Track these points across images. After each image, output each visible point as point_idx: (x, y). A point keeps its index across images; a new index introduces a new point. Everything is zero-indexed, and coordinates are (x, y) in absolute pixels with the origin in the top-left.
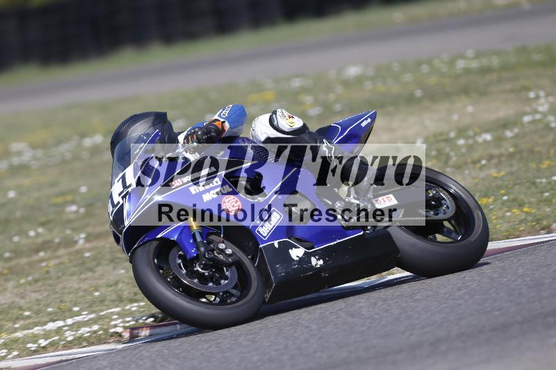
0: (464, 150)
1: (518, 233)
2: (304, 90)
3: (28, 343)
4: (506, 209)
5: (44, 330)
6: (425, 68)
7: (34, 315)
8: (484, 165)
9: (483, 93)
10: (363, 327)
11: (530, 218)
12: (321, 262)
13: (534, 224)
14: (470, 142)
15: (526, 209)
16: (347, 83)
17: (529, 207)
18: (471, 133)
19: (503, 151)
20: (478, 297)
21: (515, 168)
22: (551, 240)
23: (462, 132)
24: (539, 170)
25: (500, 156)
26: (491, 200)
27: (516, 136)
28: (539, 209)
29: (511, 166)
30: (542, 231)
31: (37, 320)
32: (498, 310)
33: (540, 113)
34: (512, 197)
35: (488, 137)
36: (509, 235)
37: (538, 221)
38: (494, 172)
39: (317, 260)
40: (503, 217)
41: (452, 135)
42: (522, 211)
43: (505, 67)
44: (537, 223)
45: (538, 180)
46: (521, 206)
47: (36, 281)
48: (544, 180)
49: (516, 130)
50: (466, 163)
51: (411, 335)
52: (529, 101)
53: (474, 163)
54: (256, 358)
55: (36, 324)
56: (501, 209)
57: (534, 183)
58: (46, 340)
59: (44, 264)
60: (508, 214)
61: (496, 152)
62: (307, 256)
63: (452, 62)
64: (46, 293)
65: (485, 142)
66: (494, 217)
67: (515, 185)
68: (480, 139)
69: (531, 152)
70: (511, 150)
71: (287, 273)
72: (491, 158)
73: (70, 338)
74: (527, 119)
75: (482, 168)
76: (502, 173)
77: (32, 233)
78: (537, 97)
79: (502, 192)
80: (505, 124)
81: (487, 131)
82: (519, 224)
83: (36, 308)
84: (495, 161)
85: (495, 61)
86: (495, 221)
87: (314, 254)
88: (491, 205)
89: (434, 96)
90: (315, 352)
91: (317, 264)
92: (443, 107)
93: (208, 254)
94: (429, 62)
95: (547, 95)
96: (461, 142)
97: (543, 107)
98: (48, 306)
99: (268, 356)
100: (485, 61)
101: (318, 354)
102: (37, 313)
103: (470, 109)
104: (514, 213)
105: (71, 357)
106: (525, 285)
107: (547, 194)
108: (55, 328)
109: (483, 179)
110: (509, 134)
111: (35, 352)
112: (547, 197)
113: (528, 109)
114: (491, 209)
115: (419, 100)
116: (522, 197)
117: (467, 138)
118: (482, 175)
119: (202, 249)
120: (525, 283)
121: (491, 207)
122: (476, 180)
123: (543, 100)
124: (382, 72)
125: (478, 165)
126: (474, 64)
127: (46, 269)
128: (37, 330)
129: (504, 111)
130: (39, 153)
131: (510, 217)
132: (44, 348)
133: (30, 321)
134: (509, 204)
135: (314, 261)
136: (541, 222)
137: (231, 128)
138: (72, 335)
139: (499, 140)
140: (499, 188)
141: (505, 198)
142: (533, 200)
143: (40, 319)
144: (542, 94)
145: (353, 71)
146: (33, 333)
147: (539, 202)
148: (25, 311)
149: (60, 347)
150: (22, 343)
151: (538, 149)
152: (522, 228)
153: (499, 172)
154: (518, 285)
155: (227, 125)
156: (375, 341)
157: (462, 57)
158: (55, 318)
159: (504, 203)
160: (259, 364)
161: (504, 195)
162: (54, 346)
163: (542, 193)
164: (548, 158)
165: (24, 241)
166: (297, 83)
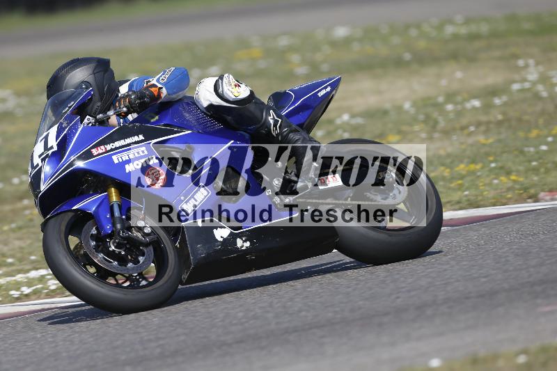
0: (452, 116)
1: (504, 201)
2: (291, 49)
3: (11, 290)
4: (494, 176)
5: (27, 278)
6: (414, 32)
7: (17, 263)
8: (472, 132)
9: (472, 59)
10: (349, 287)
11: (517, 186)
12: (248, 244)
13: (521, 192)
14: (459, 107)
15: (513, 177)
16: (334, 44)
17: (516, 176)
18: (459, 98)
19: (491, 118)
20: (465, 263)
21: (503, 136)
22: (539, 209)
23: (450, 97)
24: (527, 139)
25: (488, 123)
26: (479, 166)
27: (505, 104)
28: (526, 178)
29: (499, 133)
30: (529, 200)
31: (20, 268)
32: (485, 277)
33: (529, 81)
34: (500, 164)
35: (477, 103)
36: (496, 202)
37: (526, 189)
38: (481, 139)
39: (244, 242)
40: (490, 184)
41: (441, 99)
42: (509, 179)
43: (494, 35)
44: (525, 191)
45: (526, 149)
46: (508, 173)
47: (20, 228)
48: (532, 149)
49: (505, 98)
50: (454, 129)
51: (398, 298)
52: (518, 69)
53: (463, 128)
54: (240, 314)
55: (19, 272)
56: (488, 176)
57: (522, 152)
58: (29, 287)
59: (27, 212)
60: (496, 181)
61: (484, 118)
62: (233, 237)
63: (440, 27)
64: (29, 242)
65: (474, 108)
66: (481, 184)
67: (503, 152)
68: (468, 105)
69: (520, 120)
70: (500, 117)
71: (208, 255)
72: (478, 124)
73: (53, 287)
74: (516, 87)
75: (470, 134)
76: (491, 141)
77: (16, 181)
78: (527, 66)
79: (491, 158)
80: (493, 92)
81: (475, 97)
82: (506, 192)
83: (19, 255)
84: (483, 128)
85: (484, 28)
86: (481, 188)
87: (240, 236)
88: (478, 171)
89: (423, 60)
90: (300, 311)
91: (242, 246)
92: (432, 71)
93: (123, 232)
94: (418, 26)
95: (537, 64)
96: (450, 107)
97: (533, 75)
98: (31, 254)
99: (253, 313)
100: (473, 28)
101: (303, 313)
102: (21, 260)
103: (459, 75)
104: (502, 180)
105: (53, 306)
106: (512, 253)
107: (534, 163)
108: (37, 276)
109: (472, 145)
110: (497, 101)
111: (18, 299)
112: (534, 166)
113: (517, 77)
114: (478, 176)
115: (408, 63)
116: (510, 164)
117: (456, 103)
118: (471, 140)
119: (119, 226)
120: (512, 250)
121: (479, 174)
122: (463, 147)
123: (532, 69)
124: (370, 34)
125: (466, 132)
126: (463, 31)
127: (30, 217)
128: (19, 277)
129: (492, 78)
130: (24, 101)
131: (497, 184)
132: (27, 295)
133: (14, 268)
134: (497, 171)
135: (239, 242)
136: (528, 190)
137: (168, 94)
138: (55, 284)
139: (487, 107)
140: (488, 154)
141: (493, 165)
142: (521, 168)
143: (23, 267)
144: (531, 62)
145: (341, 32)
146: (15, 280)
147: (527, 171)
148: (8, 257)
149: (42, 296)
150: (5, 290)
151: (526, 117)
152: (509, 196)
153: (487, 139)
154: (504, 253)
155: (164, 91)
156: (361, 303)
157: (451, 22)
158: (38, 266)
159: (491, 170)
160: (244, 320)
161: (492, 162)
162: (36, 294)
163: (530, 161)
164: (537, 127)
165: (8, 188)
166: (284, 42)
